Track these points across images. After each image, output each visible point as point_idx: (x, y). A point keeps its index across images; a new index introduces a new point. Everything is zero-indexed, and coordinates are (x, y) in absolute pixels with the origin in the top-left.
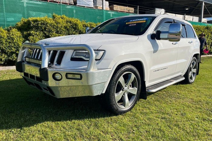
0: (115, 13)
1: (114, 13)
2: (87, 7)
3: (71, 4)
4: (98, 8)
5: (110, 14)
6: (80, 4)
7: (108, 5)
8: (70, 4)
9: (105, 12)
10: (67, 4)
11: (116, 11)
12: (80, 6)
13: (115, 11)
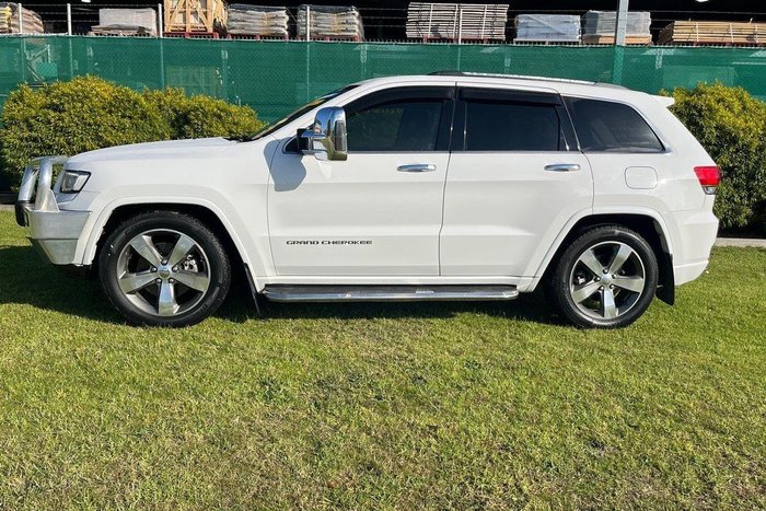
0: (680, 52)
1: (671, 52)
2: (552, 43)
3: (495, 41)
4: (601, 41)
5: (654, 57)
6: (526, 36)
7: (650, 23)
8: (490, 41)
9: (620, 53)
10: (482, 41)
11: (683, 43)
12: (526, 43)
13: (679, 43)
